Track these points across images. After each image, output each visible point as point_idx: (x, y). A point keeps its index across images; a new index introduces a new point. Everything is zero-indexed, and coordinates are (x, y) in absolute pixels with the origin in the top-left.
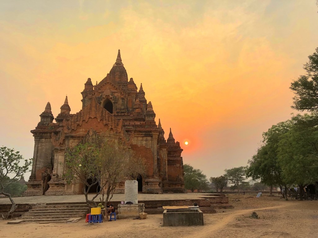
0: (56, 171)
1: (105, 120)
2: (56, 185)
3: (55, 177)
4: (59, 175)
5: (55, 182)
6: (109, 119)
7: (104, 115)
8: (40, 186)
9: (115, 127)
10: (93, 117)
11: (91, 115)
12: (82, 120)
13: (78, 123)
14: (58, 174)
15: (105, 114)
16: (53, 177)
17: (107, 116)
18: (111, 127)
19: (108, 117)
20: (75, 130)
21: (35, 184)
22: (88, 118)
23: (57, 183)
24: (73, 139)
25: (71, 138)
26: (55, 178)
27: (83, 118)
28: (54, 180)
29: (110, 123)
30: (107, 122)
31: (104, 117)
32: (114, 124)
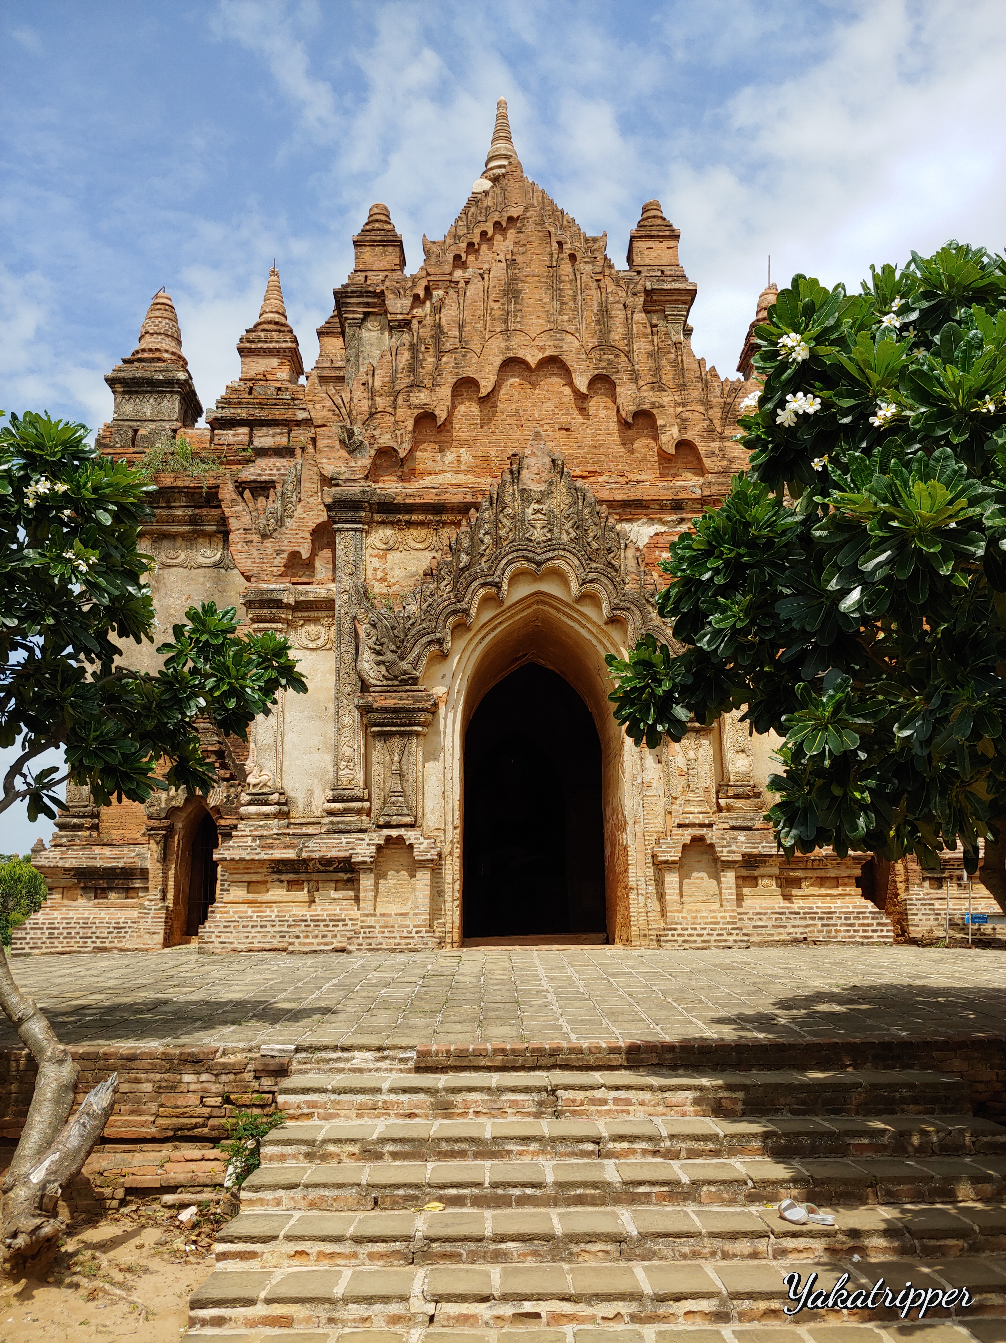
0: (271, 764)
1: (625, 377)
2: (279, 872)
3: (266, 809)
4: (292, 794)
5: (271, 847)
6: (657, 371)
7: (616, 337)
8: (138, 884)
10: (533, 358)
11: (514, 343)
12: (451, 380)
13: (421, 397)
14: (287, 787)
15: (629, 338)
16: (253, 809)
17: (641, 346)
18: (683, 429)
19: (650, 355)
20: (402, 454)
21: (99, 863)
22: (498, 361)
23: (291, 854)
24: (393, 524)
25: (378, 517)
26: (267, 816)
27: (457, 366)
28: (261, 837)
29: (666, 398)
30: (648, 396)
31: (623, 360)
32: (701, 408)
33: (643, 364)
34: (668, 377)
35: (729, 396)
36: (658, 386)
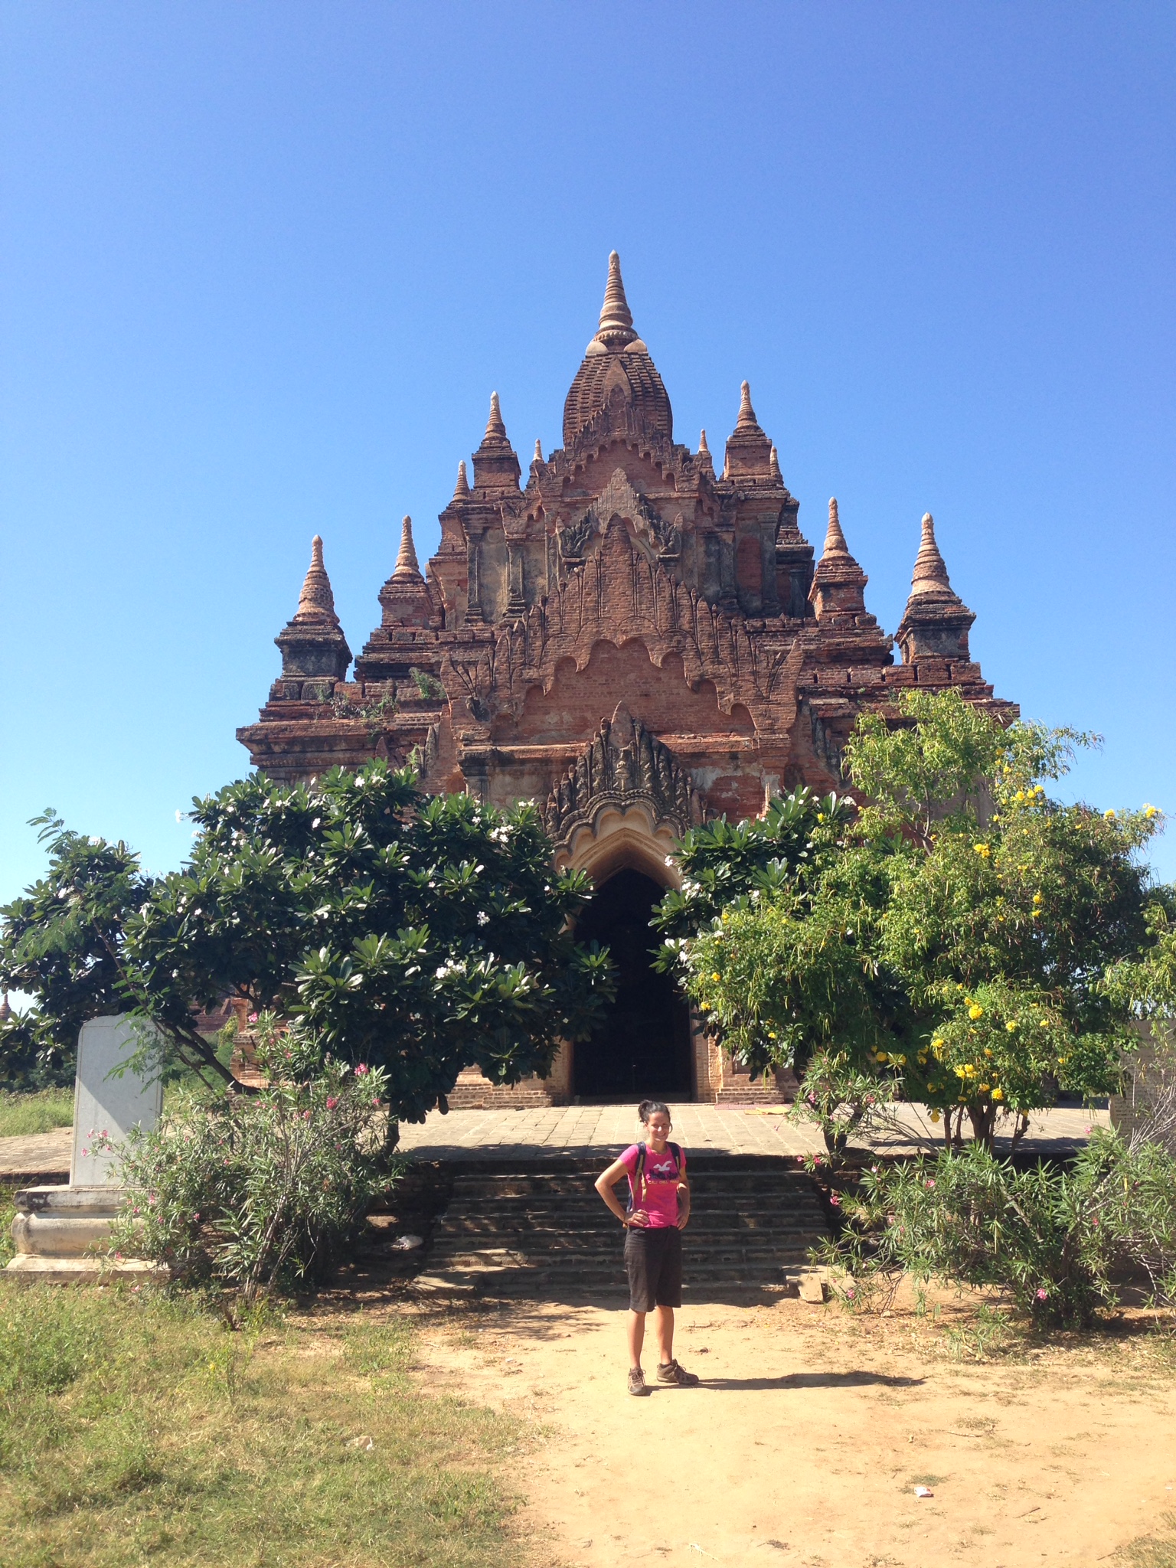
1: (691, 654)
6: (715, 650)
7: (685, 623)
9: (760, 698)
10: (618, 641)
13: (532, 673)
15: (694, 622)
17: (703, 629)
18: (737, 694)
20: (517, 719)
24: (511, 773)
25: (498, 770)
29: (723, 670)
30: (709, 668)
31: (689, 640)
32: (752, 678)
33: (705, 644)
34: (724, 654)
35: (773, 668)
36: (717, 660)
